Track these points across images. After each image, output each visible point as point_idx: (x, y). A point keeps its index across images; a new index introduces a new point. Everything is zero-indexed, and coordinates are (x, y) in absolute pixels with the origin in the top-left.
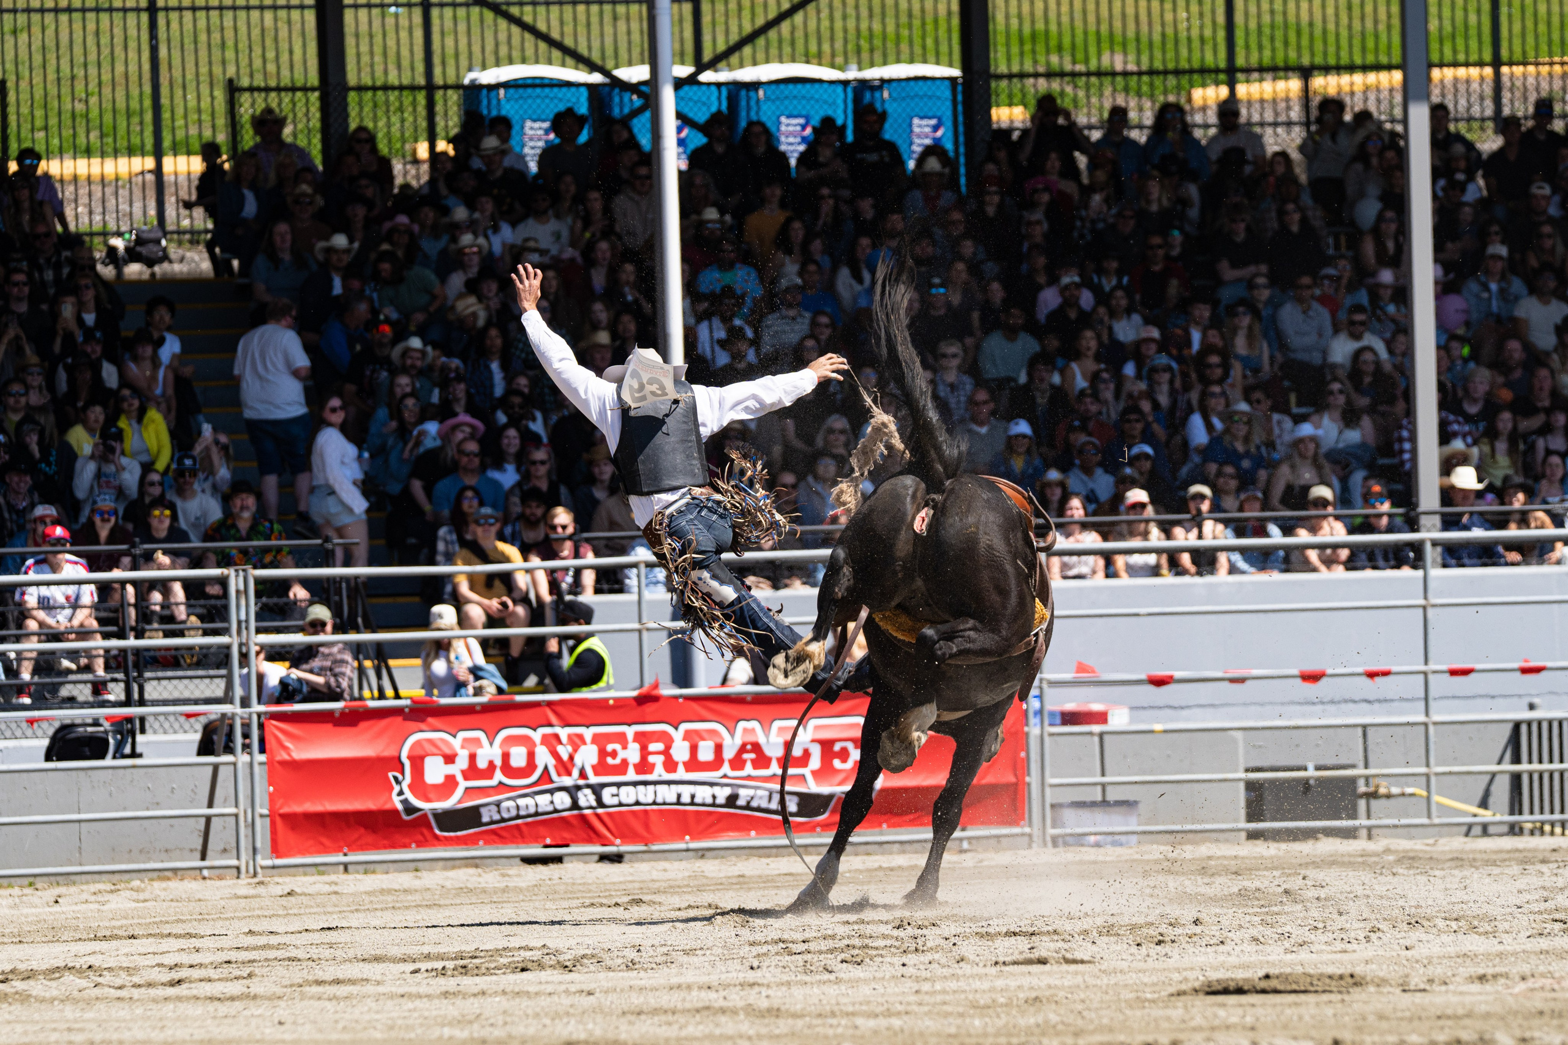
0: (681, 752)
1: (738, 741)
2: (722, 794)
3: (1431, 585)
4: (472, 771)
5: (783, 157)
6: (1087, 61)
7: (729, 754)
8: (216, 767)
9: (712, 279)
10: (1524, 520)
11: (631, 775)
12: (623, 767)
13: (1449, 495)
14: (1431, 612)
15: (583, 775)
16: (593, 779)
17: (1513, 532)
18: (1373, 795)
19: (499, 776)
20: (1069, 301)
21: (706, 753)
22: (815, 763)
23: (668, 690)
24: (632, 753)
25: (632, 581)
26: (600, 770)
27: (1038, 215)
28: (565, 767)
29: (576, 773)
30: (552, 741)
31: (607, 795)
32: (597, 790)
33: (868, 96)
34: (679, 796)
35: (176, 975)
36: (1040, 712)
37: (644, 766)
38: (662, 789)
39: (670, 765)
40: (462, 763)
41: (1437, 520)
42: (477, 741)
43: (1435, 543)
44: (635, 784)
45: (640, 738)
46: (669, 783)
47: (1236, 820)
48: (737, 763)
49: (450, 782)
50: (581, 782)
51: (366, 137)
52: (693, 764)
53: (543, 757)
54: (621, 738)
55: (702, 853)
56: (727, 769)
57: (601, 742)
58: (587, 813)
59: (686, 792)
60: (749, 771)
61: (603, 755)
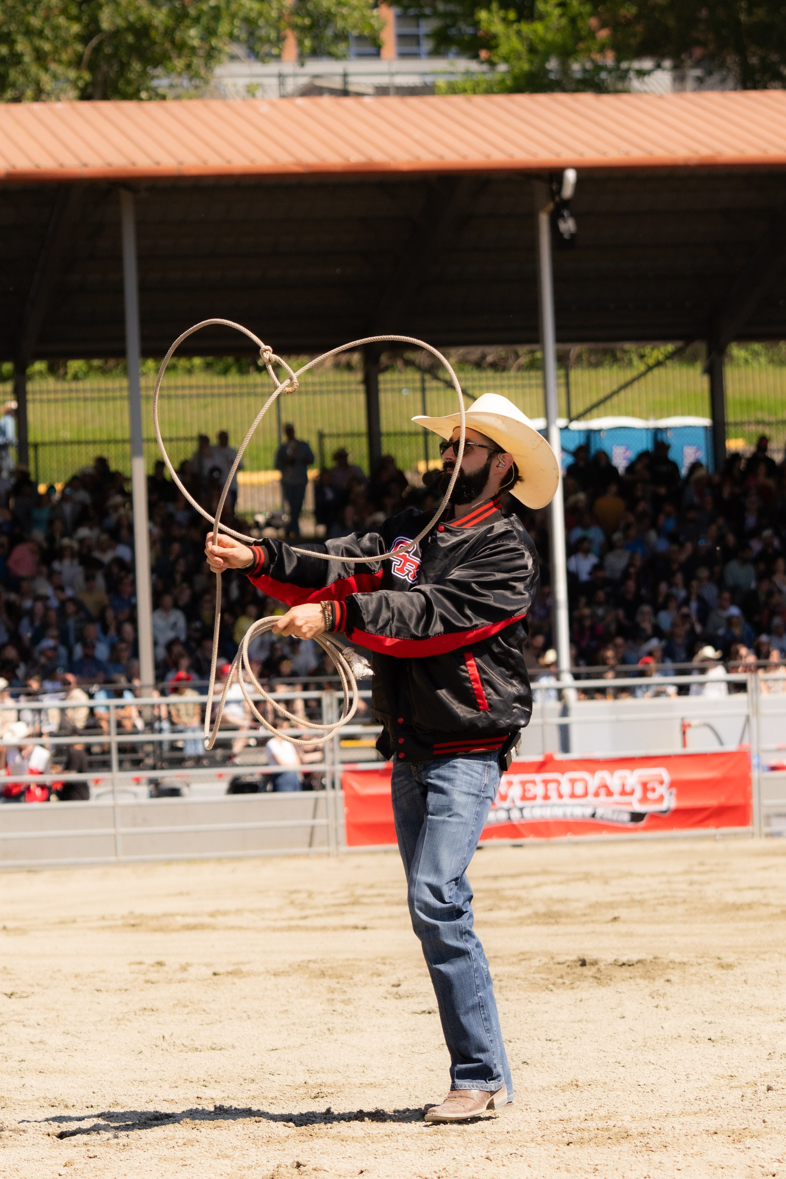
0: (566, 788)
1: (596, 782)
2: (589, 811)
5: (615, 470)
6: (776, 414)
7: (592, 790)
8: (316, 800)
9: (578, 533)
11: (539, 801)
12: (534, 798)
16: (519, 803)
20: (767, 544)
21: (579, 789)
22: (638, 793)
23: (559, 756)
24: (539, 790)
26: (524, 798)
28: (503, 798)
29: (509, 800)
31: (527, 813)
32: (521, 809)
33: (659, 436)
34: (565, 813)
35: (304, 913)
36: (759, 766)
37: (546, 797)
38: (556, 809)
39: (561, 796)
44: (541, 806)
45: (546, 782)
46: (560, 806)
48: (597, 794)
50: (512, 806)
51: (390, 460)
52: (573, 796)
54: (534, 782)
55: (577, 844)
56: (590, 798)
57: (523, 783)
58: (515, 822)
59: (569, 811)
60: (602, 798)
61: (524, 791)
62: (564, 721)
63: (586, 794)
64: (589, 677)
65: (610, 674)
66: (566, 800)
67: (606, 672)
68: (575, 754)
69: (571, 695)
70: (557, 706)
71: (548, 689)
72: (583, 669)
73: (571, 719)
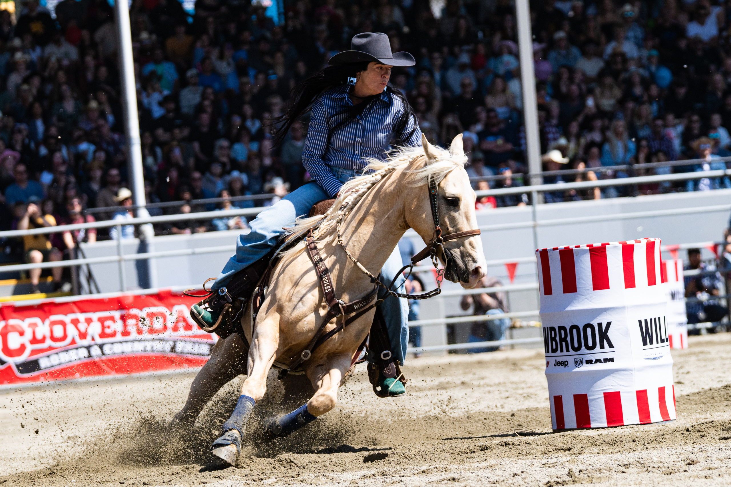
0: (144, 324)
1: (175, 316)
2: (169, 346)
3: (538, 215)
4: (34, 341)
7: (171, 324)
10: (585, 177)
11: (119, 337)
12: (114, 335)
13: (546, 165)
14: (538, 230)
15: (93, 339)
16: (99, 341)
17: (579, 184)
18: (513, 327)
19: (49, 343)
21: (158, 324)
23: (139, 292)
24: (118, 326)
25: (114, 233)
26: (103, 335)
27: (323, 27)
28: (83, 336)
29: (89, 338)
30: (75, 322)
31: (106, 349)
32: (101, 346)
34: (145, 347)
37: (126, 333)
38: (136, 344)
39: (140, 332)
40: (28, 336)
41: (540, 180)
42: (35, 325)
43: (539, 192)
44: (122, 342)
45: (124, 318)
46: (140, 341)
47: (441, 344)
48: (175, 329)
49: (23, 348)
50: (92, 343)
52: (152, 330)
53: (72, 331)
54: (112, 318)
56: (169, 334)
57: (102, 320)
58: (96, 359)
59: (149, 345)
60: (182, 332)
61: (103, 327)
62: (142, 256)
63: (165, 328)
64: (165, 211)
65: (187, 208)
66: (146, 335)
67: (182, 206)
68: (154, 290)
69: (148, 231)
70: (135, 242)
71: (123, 226)
72: (159, 204)
73: (151, 254)
